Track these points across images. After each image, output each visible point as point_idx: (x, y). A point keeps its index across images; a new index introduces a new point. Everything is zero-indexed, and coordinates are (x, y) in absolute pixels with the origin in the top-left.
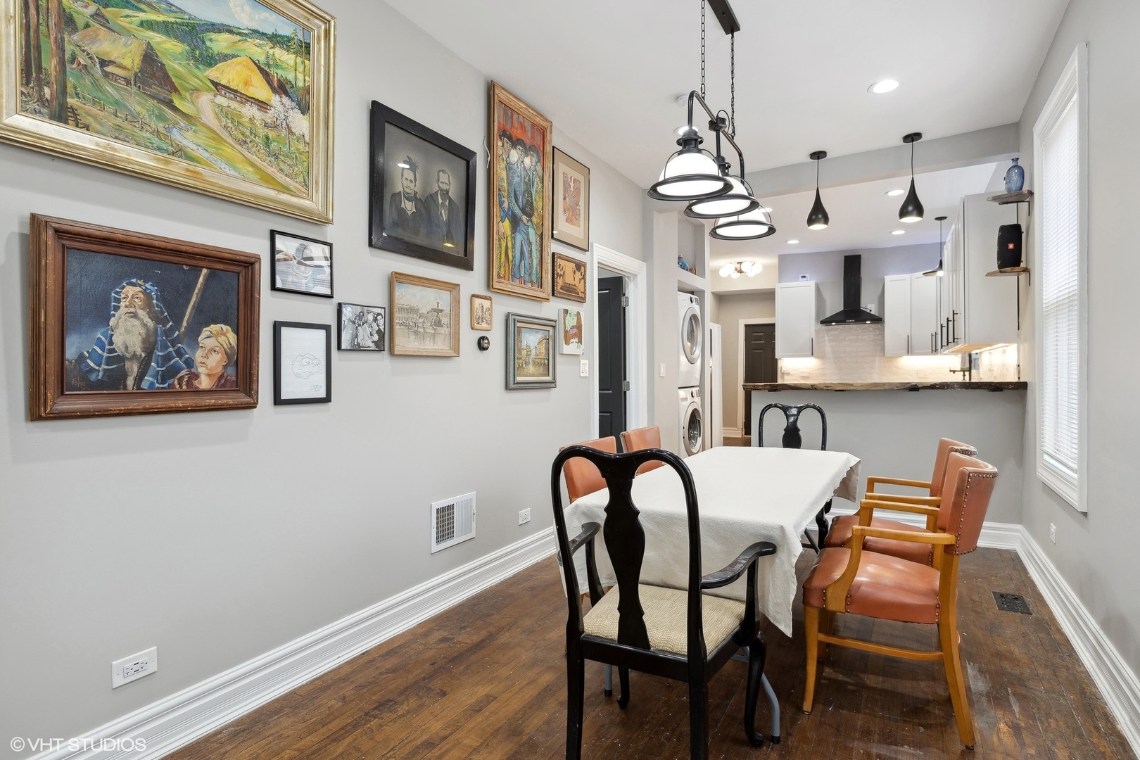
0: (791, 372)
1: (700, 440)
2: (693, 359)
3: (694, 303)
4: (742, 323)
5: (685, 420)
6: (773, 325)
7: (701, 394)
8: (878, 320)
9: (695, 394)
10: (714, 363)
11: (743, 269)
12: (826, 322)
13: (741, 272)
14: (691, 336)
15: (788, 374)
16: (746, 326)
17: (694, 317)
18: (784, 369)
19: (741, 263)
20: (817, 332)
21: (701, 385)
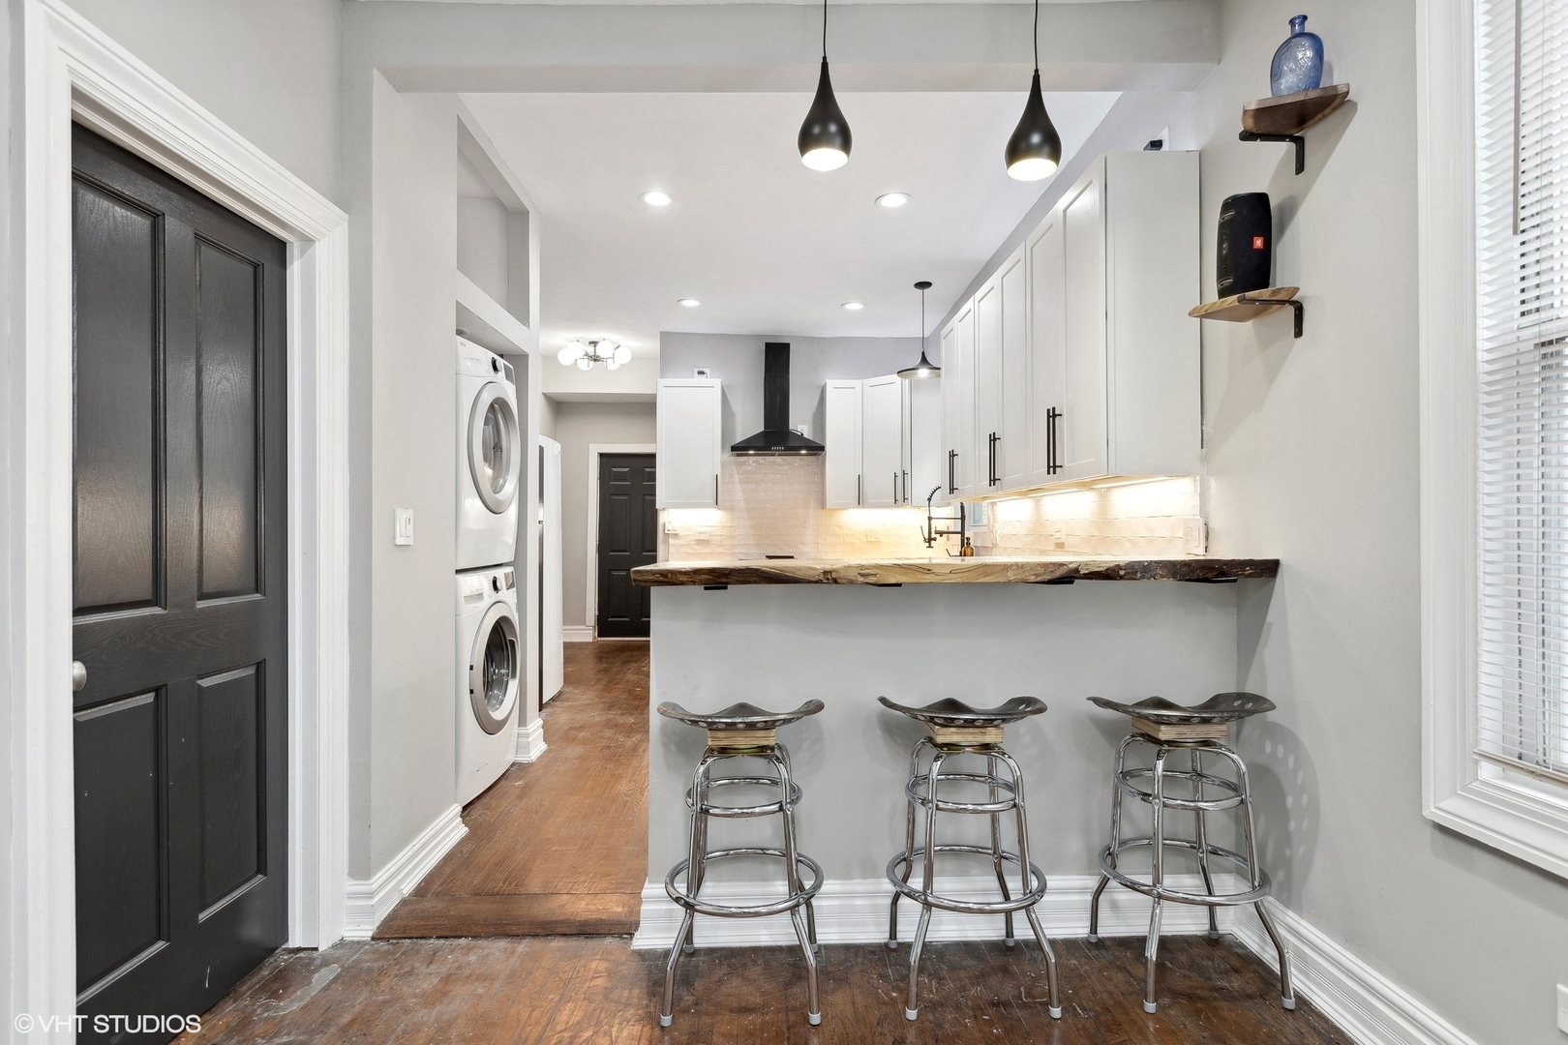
0: (680, 532)
1: (513, 685)
2: (500, 503)
3: (502, 374)
4: (595, 450)
5: (474, 647)
6: (651, 458)
7: (516, 582)
8: (816, 449)
9: (501, 583)
10: (547, 516)
11: (598, 353)
12: (739, 449)
13: (596, 359)
14: (495, 451)
15: (676, 535)
16: (602, 455)
17: (498, 407)
18: (668, 527)
19: (594, 343)
20: (723, 465)
21: (518, 562)
